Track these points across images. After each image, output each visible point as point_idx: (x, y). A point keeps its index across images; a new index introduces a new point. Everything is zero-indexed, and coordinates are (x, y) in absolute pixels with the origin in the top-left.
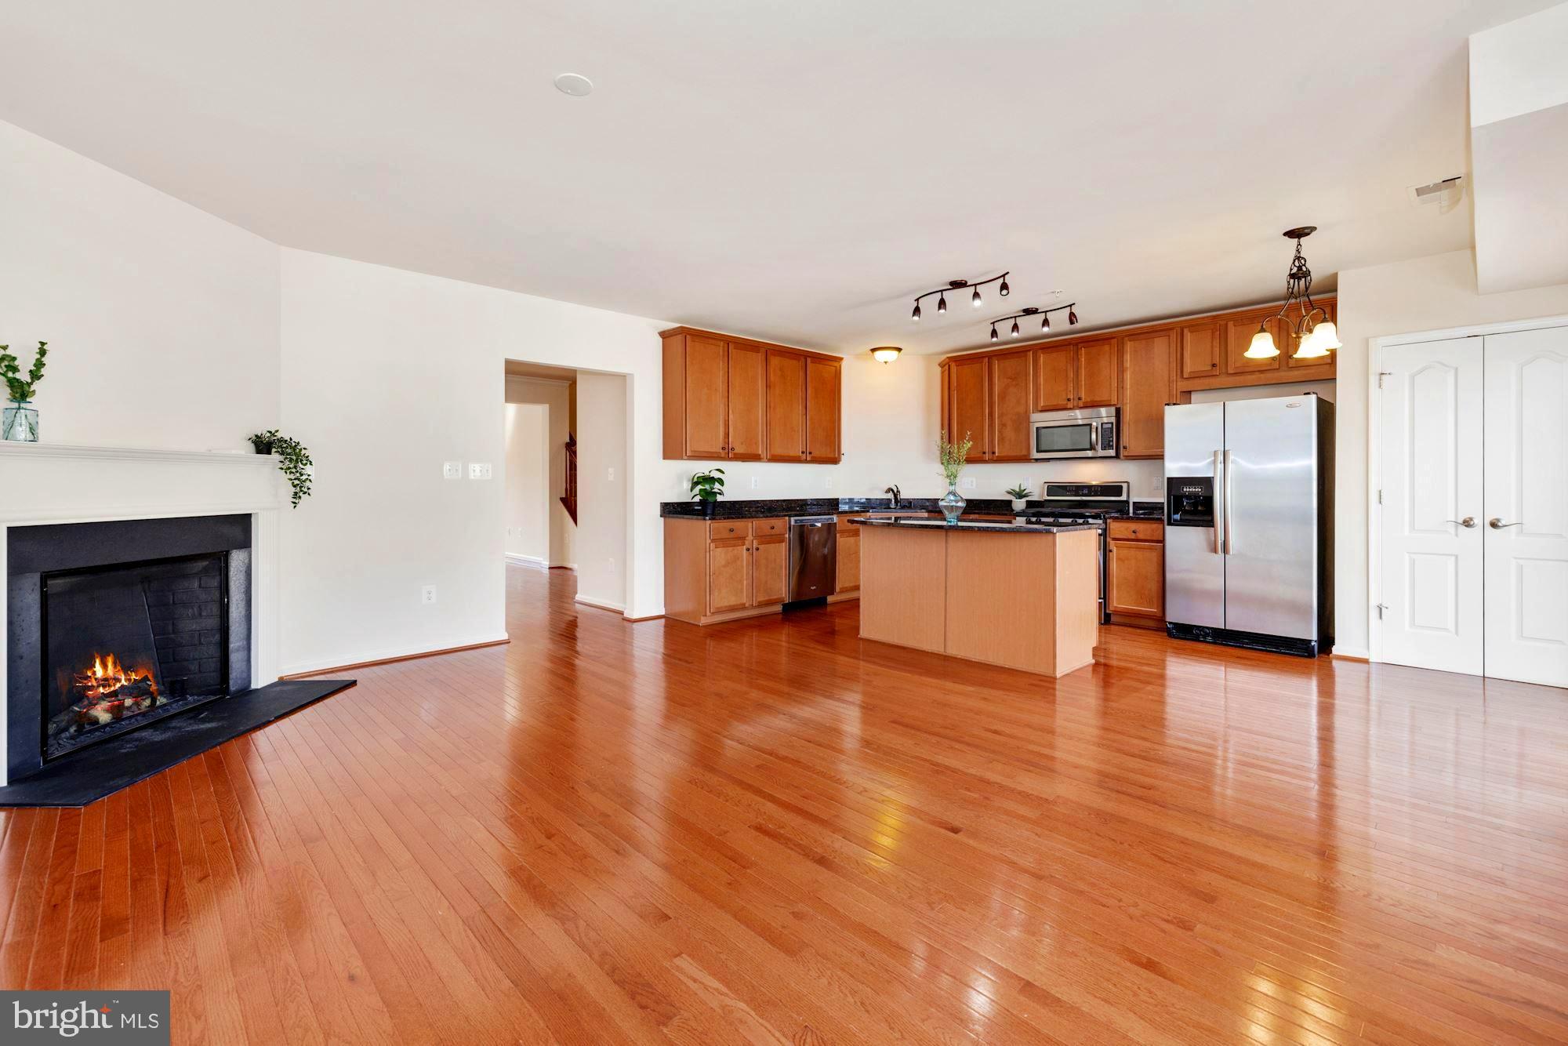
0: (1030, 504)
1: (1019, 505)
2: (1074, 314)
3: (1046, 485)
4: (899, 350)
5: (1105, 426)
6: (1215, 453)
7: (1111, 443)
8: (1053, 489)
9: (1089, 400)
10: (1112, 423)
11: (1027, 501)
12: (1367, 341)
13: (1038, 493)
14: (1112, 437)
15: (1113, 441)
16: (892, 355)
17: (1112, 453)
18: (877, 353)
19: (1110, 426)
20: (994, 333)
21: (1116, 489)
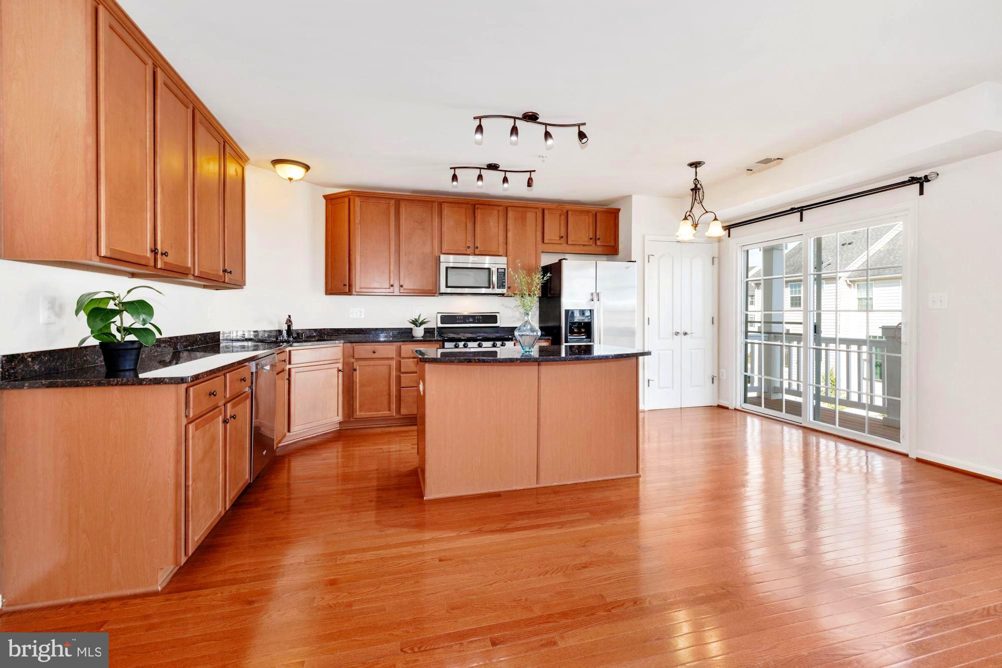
0: (428, 331)
1: (419, 332)
2: (531, 179)
3: (439, 315)
4: (307, 168)
5: (500, 270)
6: (592, 294)
7: (504, 284)
8: (446, 319)
9: (483, 249)
10: (505, 269)
11: (425, 329)
12: (644, 236)
13: (435, 323)
14: (505, 279)
15: (505, 282)
16: (297, 172)
17: (504, 291)
18: (279, 167)
19: (503, 270)
20: (455, 178)
21: (493, 318)
